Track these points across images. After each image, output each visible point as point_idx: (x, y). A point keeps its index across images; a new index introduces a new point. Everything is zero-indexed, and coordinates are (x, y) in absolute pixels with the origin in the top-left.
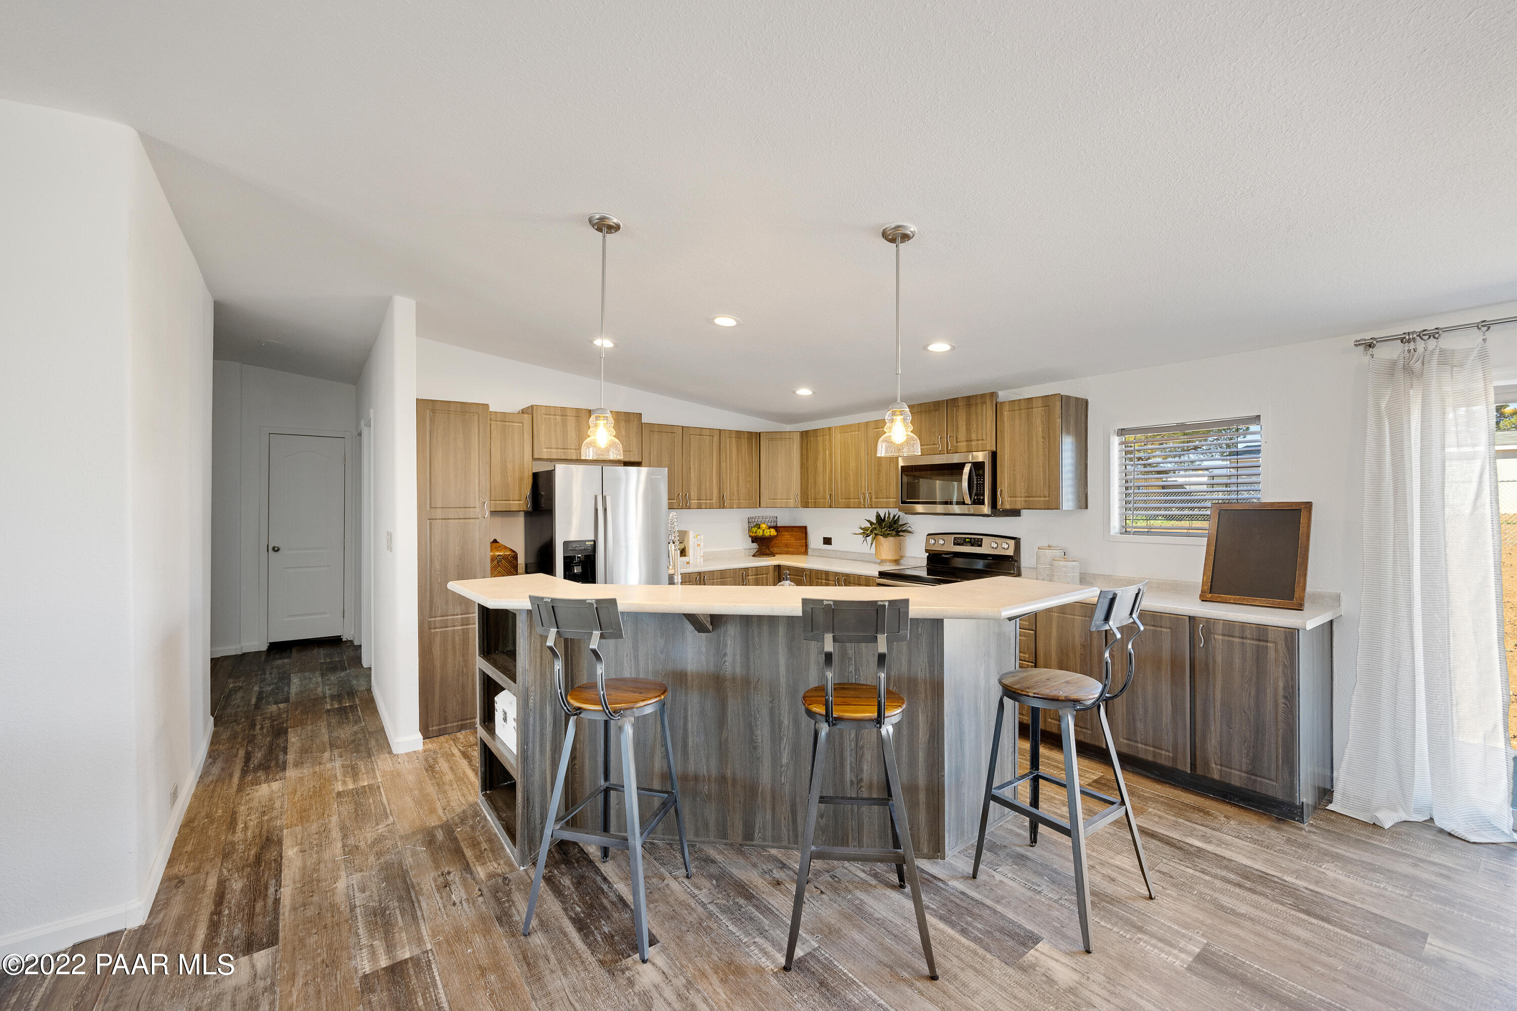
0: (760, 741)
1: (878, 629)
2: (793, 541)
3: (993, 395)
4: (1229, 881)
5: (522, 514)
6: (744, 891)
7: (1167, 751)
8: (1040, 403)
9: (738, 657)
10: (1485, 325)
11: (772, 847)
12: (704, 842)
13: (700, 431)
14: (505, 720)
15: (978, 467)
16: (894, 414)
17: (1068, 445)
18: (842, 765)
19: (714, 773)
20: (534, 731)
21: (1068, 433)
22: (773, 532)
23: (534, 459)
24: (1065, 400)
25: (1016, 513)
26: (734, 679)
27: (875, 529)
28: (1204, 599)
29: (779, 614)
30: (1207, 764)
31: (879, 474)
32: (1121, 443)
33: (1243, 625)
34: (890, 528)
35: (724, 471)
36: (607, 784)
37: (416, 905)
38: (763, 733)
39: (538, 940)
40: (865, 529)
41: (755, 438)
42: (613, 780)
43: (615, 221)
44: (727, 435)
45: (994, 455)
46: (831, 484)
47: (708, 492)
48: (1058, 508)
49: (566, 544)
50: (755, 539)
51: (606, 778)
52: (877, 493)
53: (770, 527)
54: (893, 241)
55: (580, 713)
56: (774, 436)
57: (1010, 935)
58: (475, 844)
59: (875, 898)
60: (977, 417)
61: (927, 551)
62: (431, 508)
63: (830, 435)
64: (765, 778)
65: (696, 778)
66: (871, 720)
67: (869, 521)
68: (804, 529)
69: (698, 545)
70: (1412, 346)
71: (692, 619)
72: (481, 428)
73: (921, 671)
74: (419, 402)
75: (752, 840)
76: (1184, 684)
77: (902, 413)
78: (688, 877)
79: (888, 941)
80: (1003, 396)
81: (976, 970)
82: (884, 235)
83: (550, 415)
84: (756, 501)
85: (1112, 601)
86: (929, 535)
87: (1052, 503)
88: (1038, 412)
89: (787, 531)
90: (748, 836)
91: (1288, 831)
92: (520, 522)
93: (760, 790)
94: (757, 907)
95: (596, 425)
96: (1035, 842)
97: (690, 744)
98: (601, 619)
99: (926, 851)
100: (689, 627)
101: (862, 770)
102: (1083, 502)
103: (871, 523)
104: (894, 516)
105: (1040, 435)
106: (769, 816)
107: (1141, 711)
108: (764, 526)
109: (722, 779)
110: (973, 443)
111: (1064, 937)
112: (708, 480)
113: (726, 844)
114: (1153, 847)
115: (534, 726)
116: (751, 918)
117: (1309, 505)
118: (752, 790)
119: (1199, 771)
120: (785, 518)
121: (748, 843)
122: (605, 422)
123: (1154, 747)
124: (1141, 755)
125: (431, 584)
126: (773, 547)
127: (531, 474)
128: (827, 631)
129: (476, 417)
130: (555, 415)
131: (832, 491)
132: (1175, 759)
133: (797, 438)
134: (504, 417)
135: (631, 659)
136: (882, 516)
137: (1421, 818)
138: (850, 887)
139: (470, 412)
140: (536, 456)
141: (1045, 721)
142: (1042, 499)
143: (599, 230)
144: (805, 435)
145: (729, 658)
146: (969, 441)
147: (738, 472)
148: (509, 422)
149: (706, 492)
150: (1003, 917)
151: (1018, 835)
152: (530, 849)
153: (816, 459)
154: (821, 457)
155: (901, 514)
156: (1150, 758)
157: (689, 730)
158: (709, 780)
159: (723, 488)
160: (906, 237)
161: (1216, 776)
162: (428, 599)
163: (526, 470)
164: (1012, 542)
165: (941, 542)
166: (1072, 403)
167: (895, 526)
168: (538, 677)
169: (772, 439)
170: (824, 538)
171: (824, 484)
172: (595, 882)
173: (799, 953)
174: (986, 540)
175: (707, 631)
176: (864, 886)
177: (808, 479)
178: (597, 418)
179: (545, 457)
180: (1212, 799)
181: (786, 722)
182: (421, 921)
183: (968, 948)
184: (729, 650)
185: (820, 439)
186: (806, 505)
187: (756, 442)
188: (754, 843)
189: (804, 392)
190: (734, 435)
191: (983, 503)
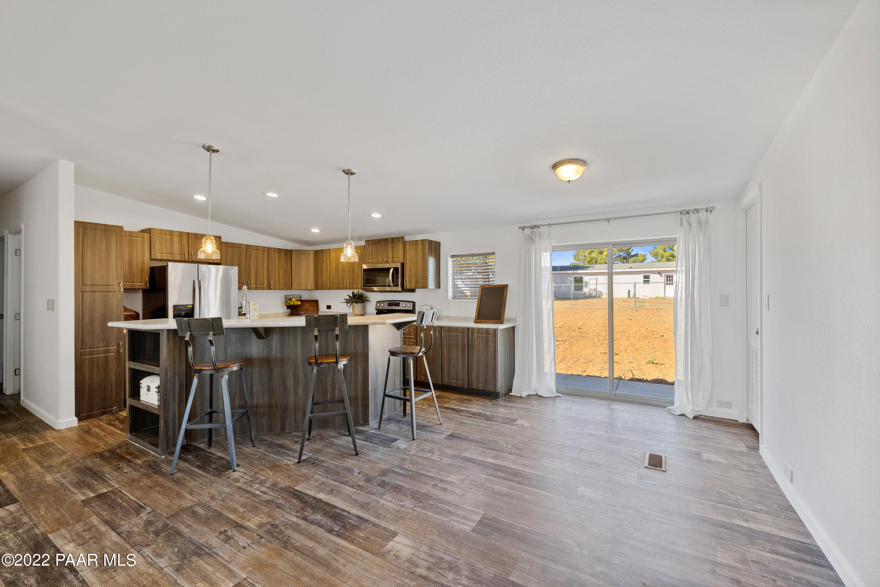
0: (289, 386)
1: (336, 326)
2: (310, 308)
3: (403, 238)
4: (468, 416)
5: (141, 291)
6: (282, 446)
7: (460, 381)
8: (420, 243)
9: (278, 349)
10: (550, 225)
11: (294, 432)
12: (261, 435)
13: (257, 248)
14: (149, 390)
15: (396, 269)
16: (347, 244)
17: (431, 262)
18: (326, 392)
19: (266, 402)
20: (170, 390)
21: (431, 256)
22: (299, 303)
23: (151, 259)
24: (430, 242)
25: (413, 291)
26: (276, 359)
27: (352, 299)
28: (475, 322)
29: (297, 326)
30: (472, 383)
31: (353, 273)
32: (453, 261)
33: (482, 329)
34: (359, 298)
35: (271, 269)
36: (211, 410)
37: (103, 477)
38: (290, 382)
39: (179, 475)
40: (347, 300)
41: (289, 253)
42: (214, 409)
43: (217, 148)
44: (273, 250)
45: (403, 265)
46: (330, 277)
47: (262, 281)
48: (427, 288)
49: (175, 307)
50: (289, 307)
51: (211, 407)
52: (352, 282)
53: (297, 301)
54: (347, 174)
55: (200, 372)
56: (300, 252)
57: (388, 440)
58: (131, 454)
59: (338, 439)
60: (396, 247)
61: (376, 309)
62: (83, 285)
63: (330, 252)
64: (291, 401)
65: (257, 406)
66: (334, 362)
67: (348, 295)
68: (316, 302)
69: (256, 310)
70: (533, 230)
71: (255, 330)
72: (118, 240)
73: (359, 350)
74: (75, 222)
75: (285, 430)
76: (465, 353)
77: (351, 244)
78: (254, 446)
79: (341, 449)
80: (407, 238)
81: (373, 450)
82: (344, 171)
83: (162, 234)
84: (289, 284)
85: (423, 315)
86: (377, 302)
87: (425, 286)
88: (420, 246)
89: (307, 303)
90: (283, 429)
91: (495, 402)
92: (139, 296)
93: (289, 408)
94: (286, 450)
95: (206, 242)
96: (405, 415)
97: (254, 391)
98: (214, 327)
99: (361, 423)
100: (254, 337)
101: (335, 393)
102: (438, 285)
103: (350, 297)
104: (361, 294)
105: (421, 256)
106: (293, 419)
107: (452, 367)
108: (294, 300)
109: (270, 405)
110: (395, 259)
111: (407, 437)
112: (261, 274)
113: (272, 434)
114: (447, 411)
115: (170, 388)
116: (284, 453)
117: (507, 286)
118: (285, 408)
119: (470, 387)
120: (306, 295)
121: (283, 432)
122: (211, 241)
123: (457, 380)
124: (453, 385)
125: (82, 330)
126: (299, 311)
127: (149, 267)
128: (316, 327)
129: (115, 233)
130: (165, 234)
131: (330, 281)
132: (463, 384)
133: (312, 255)
134: (131, 234)
135: (223, 354)
136: (356, 293)
137: (535, 393)
138: (328, 438)
139: (110, 231)
140: (153, 257)
141: (420, 377)
142: (421, 284)
143: (208, 151)
144: (317, 252)
145: (274, 350)
146: (393, 258)
147: (279, 270)
148: (134, 237)
149: (260, 280)
150: (387, 436)
151: (400, 415)
152: (167, 448)
153: (322, 265)
154: (325, 264)
155: (364, 292)
156: (455, 385)
157: (254, 384)
158: (264, 406)
159: (270, 279)
160: (352, 174)
161: (475, 387)
162: (80, 339)
163: (146, 265)
164: (412, 304)
165: (382, 305)
166: (433, 244)
167: (361, 298)
168: (172, 364)
169: (298, 254)
170: (327, 306)
171: (327, 278)
172: (206, 455)
173: (303, 458)
174: (401, 303)
175: (263, 338)
176: (335, 437)
177: (318, 275)
178: (206, 239)
179: (159, 258)
180: (475, 397)
181: (301, 376)
182: (109, 481)
183: (372, 446)
184: (274, 347)
185: (324, 254)
186: (317, 288)
187: (290, 255)
188: (286, 431)
189: (315, 231)
190: (277, 251)
191: (398, 286)
